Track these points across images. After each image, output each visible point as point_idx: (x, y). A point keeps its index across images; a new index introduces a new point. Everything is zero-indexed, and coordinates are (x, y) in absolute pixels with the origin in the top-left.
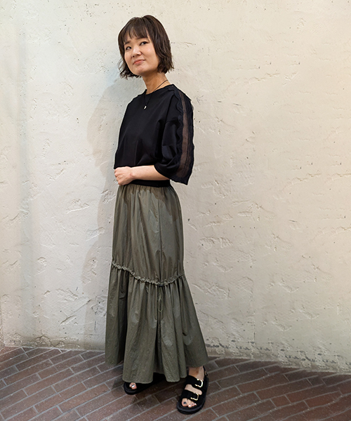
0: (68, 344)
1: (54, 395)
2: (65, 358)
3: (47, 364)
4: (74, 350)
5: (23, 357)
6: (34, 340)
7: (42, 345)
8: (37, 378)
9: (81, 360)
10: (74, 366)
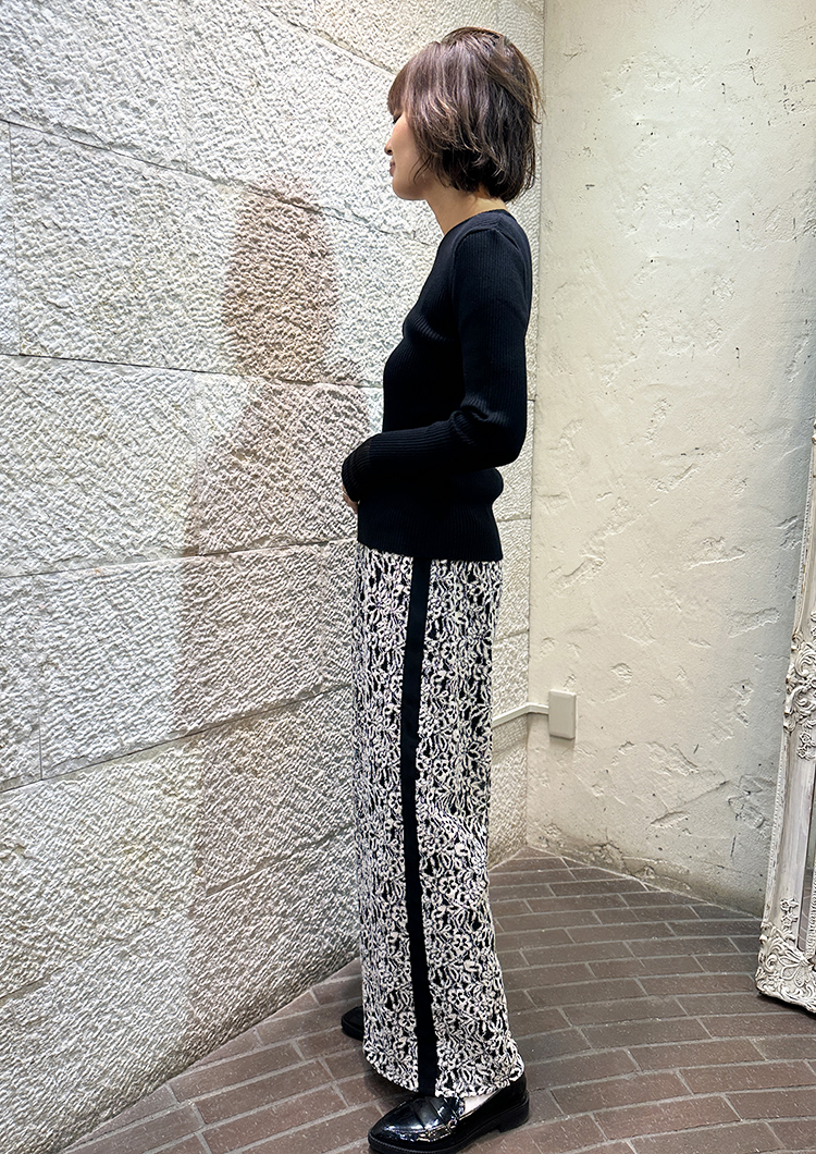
0: (663, 877)
1: (630, 959)
2: (654, 902)
3: (615, 902)
4: (675, 892)
5: (565, 876)
6: (589, 848)
7: (603, 864)
8: (593, 920)
9: (693, 917)
10: (676, 922)
